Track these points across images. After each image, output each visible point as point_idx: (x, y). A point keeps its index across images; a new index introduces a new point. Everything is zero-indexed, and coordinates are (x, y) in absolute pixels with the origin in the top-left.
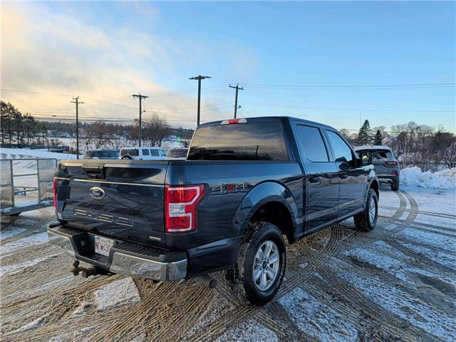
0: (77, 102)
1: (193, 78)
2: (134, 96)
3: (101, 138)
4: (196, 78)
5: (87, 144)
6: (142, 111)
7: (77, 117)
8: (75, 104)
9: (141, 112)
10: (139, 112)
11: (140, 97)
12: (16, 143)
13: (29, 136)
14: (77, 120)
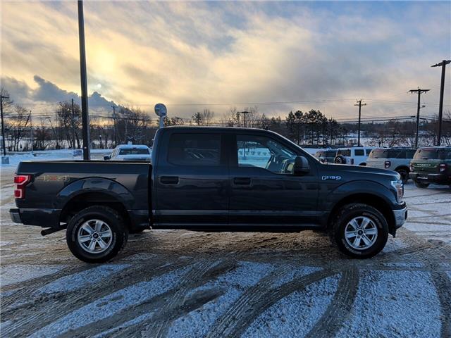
0: (360, 105)
1: (436, 65)
2: (412, 91)
3: (394, 137)
4: (439, 65)
5: (380, 143)
6: (421, 106)
7: (360, 118)
8: (358, 107)
9: (419, 108)
10: (417, 109)
11: (419, 91)
12: (322, 144)
13: (332, 138)
14: (359, 121)
